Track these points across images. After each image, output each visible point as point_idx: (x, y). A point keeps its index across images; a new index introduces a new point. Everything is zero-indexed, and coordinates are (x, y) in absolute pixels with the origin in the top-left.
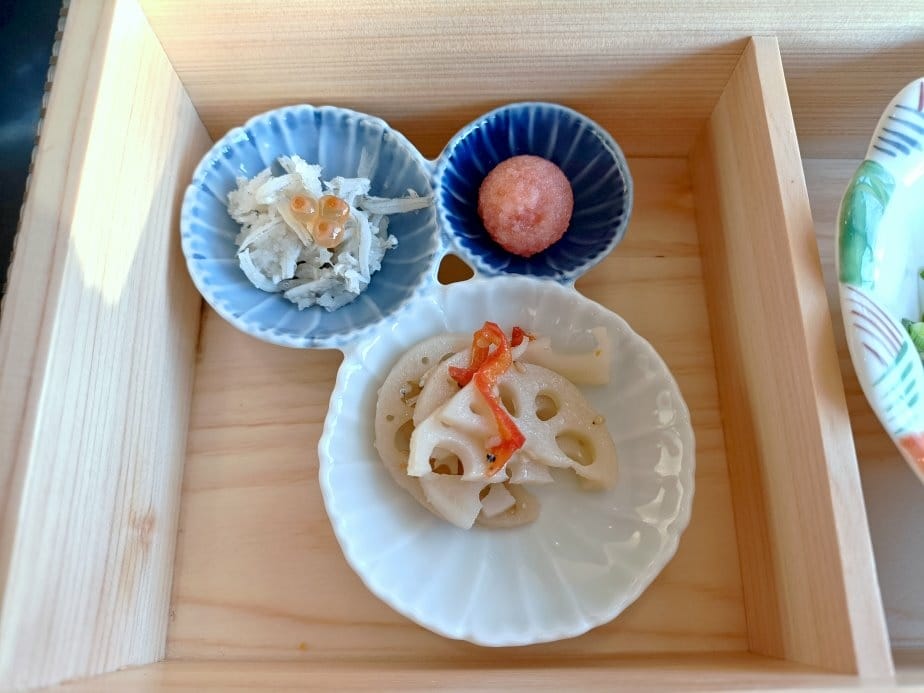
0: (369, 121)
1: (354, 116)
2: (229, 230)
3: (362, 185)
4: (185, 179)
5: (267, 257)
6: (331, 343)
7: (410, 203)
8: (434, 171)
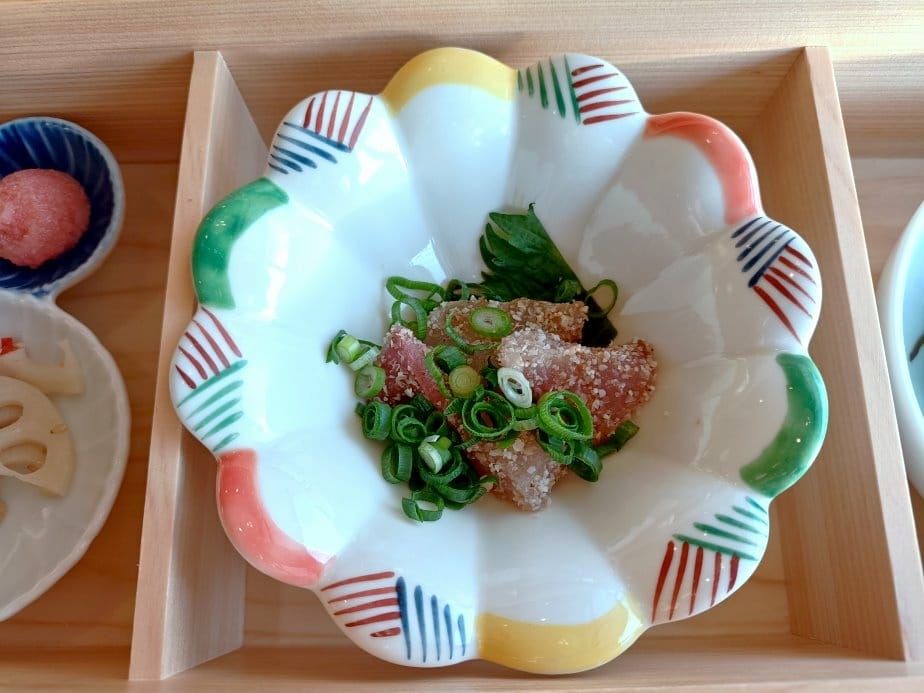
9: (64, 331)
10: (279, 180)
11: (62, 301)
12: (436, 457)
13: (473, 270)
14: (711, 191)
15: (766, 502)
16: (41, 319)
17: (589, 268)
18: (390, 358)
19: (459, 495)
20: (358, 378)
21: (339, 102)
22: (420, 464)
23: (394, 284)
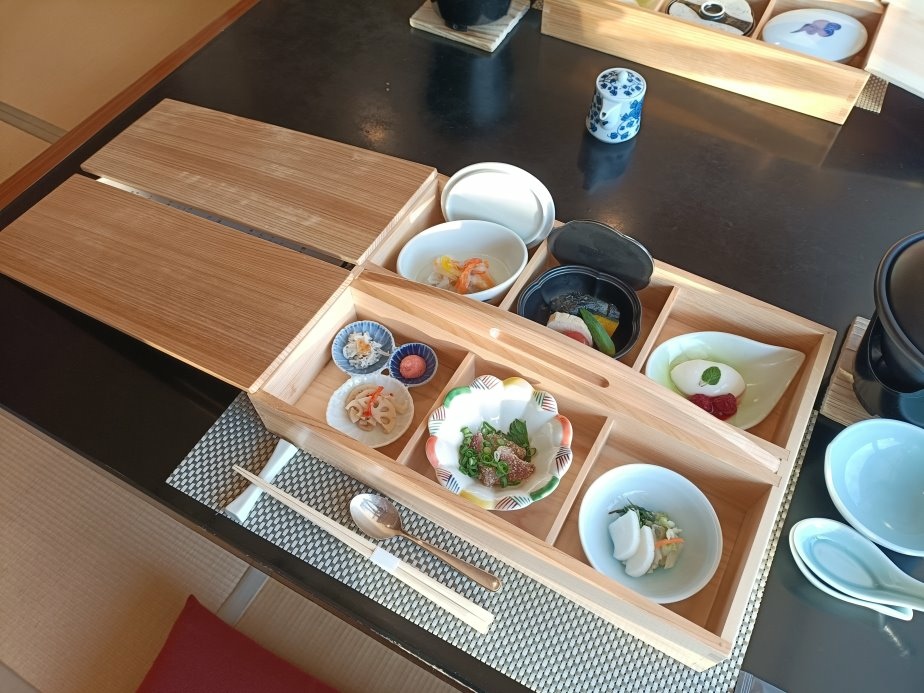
0: (389, 332)
1: (387, 330)
2: (346, 342)
3: (379, 345)
4: (343, 327)
5: (349, 351)
6: (350, 374)
7: (387, 354)
8: (395, 349)
9: (406, 396)
10: (471, 388)
11: (409, 389)
12: (472, 462)
13: (506, 431)
14: (561, 436)
15: (532, 501)
16: (402, 391)
17: (532, 445)
18: (474, 438)
19: (473, 473)
20: (465, 439)
21: (492, 379)
22: (468, 462)
23: (485, 423)
